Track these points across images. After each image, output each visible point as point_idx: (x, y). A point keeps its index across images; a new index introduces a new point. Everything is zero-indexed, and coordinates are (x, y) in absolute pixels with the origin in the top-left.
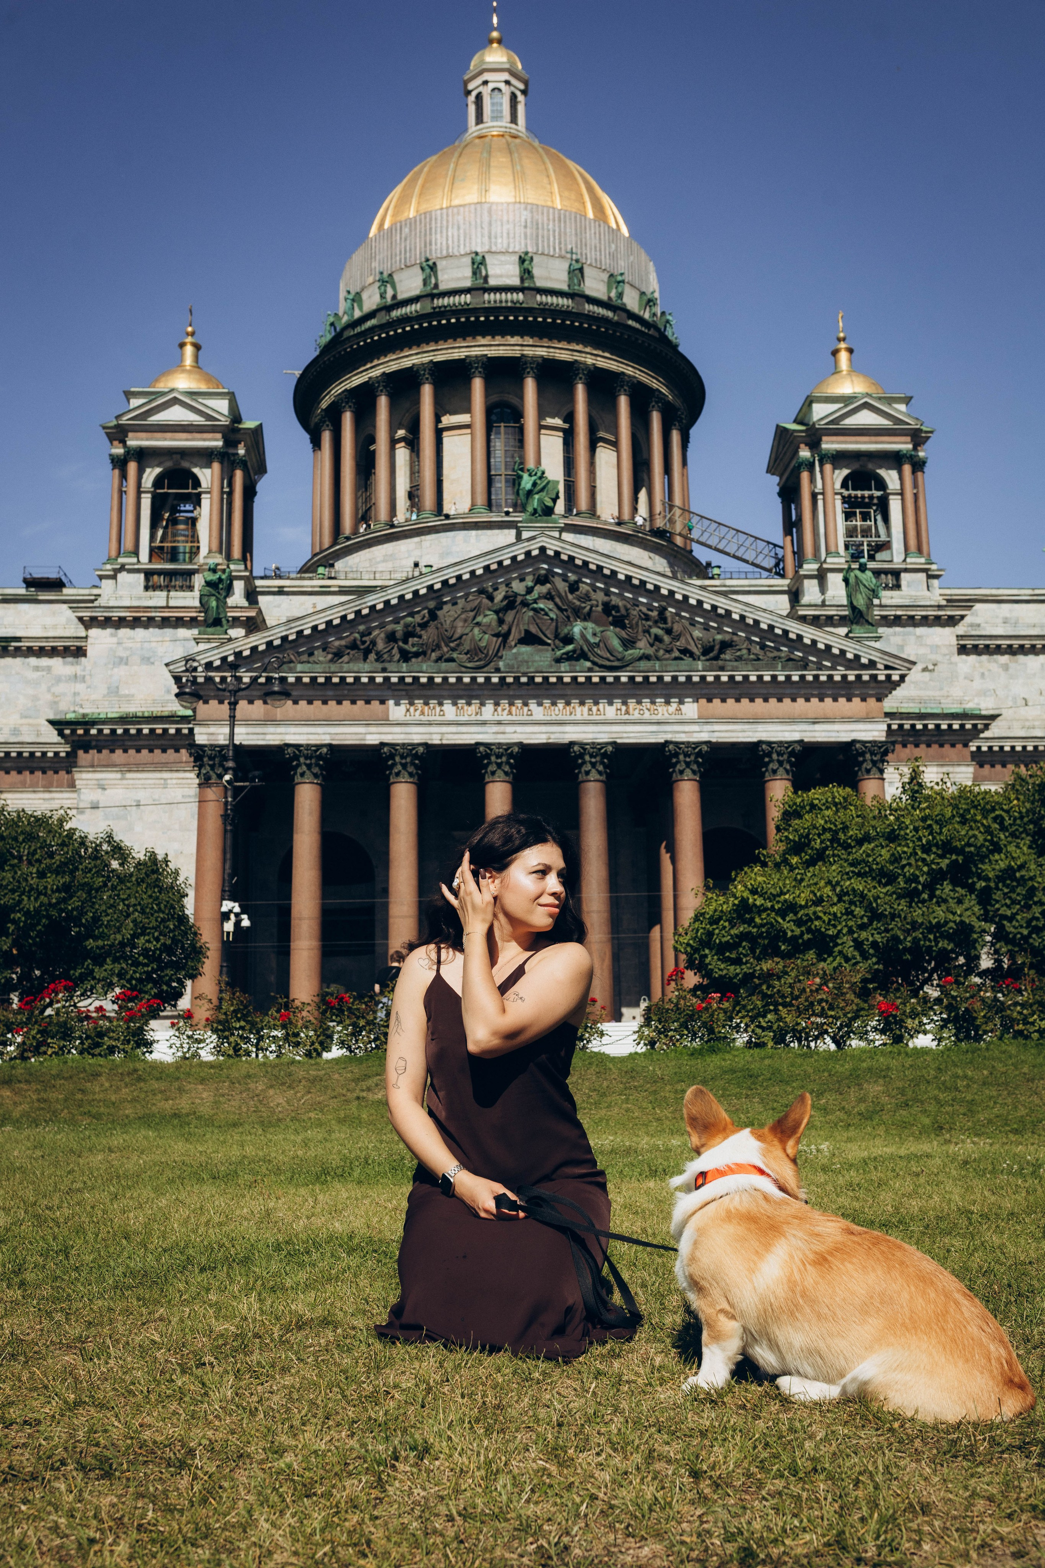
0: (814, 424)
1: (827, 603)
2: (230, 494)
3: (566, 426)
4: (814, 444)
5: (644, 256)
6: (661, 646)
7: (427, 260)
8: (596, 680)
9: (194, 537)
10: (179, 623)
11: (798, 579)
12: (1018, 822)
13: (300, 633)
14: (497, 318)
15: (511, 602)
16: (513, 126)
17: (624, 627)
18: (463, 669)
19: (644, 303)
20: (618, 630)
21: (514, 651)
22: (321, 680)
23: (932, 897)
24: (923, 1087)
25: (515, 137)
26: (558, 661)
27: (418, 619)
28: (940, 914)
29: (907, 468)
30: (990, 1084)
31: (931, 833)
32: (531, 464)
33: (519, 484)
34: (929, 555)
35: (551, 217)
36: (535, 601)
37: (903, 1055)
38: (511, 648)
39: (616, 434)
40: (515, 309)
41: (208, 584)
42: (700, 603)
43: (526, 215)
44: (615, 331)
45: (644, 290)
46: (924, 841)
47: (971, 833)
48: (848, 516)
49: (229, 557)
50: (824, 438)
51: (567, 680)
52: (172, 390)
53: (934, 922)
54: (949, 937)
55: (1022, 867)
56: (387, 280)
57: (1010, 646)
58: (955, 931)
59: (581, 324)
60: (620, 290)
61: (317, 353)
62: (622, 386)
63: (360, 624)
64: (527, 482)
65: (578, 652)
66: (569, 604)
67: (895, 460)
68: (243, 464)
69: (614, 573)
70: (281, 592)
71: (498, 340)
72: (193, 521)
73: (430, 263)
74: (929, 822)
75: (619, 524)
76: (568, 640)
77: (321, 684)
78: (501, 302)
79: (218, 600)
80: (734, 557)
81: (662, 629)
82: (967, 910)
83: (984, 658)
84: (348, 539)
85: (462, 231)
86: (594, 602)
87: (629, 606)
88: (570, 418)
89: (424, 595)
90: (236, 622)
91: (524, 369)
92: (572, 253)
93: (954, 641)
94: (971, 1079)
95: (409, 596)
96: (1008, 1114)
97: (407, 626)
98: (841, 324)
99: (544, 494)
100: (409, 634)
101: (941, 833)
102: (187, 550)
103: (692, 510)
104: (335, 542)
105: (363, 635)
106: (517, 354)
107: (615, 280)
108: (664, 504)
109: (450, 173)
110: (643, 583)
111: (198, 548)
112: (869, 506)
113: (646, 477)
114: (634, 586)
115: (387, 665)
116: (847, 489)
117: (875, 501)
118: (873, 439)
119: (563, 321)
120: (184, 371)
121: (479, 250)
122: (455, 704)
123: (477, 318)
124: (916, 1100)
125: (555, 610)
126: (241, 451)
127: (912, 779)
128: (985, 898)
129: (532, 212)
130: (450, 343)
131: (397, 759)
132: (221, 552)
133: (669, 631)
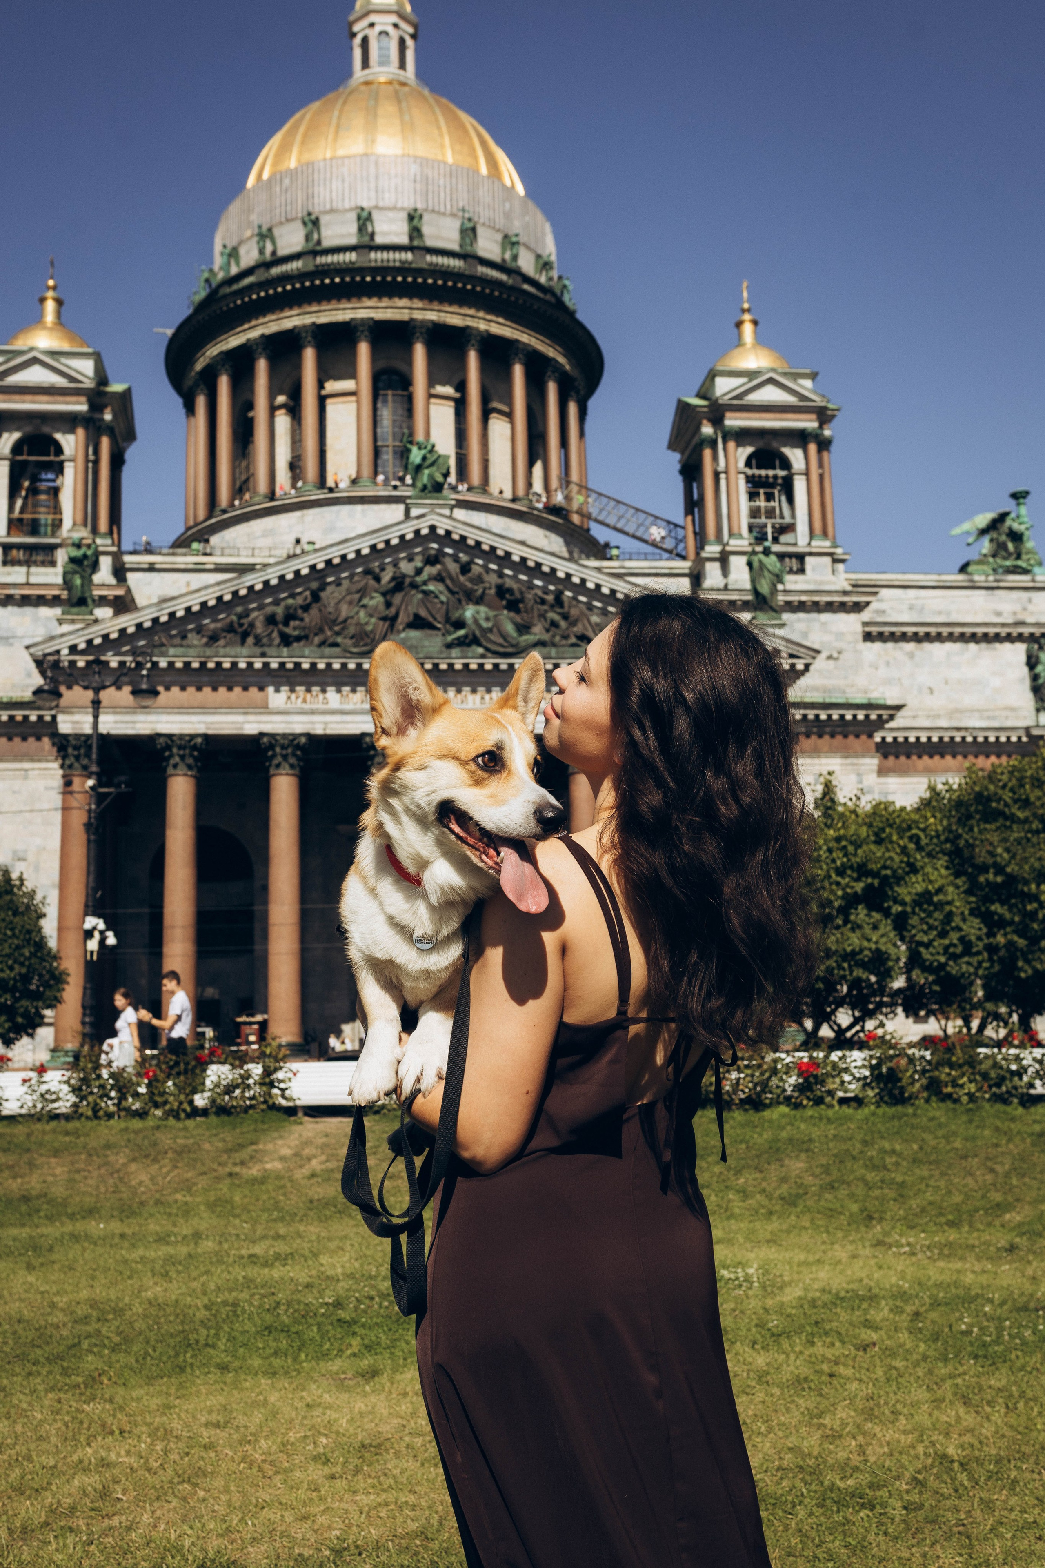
0: (717, 399)
1: (730, 587)
2: (96, 462)
3: (458, 395)
4: (717, 421)
5: (540, 216)
6: (558, 631)
7: (309, 214)
8: (488, 667)
9: (57, 509)
10: (40, 601)
11: (700, 561)
12: (935, 841)
13: (172, 615)
14: (384, 278)
15: (399, 584)
16: (401, 72)
17: (518, 611)
18: (348, 655)
19: (540, 265)
20: (512, 614)
21: (403, 635)
22: (195, 665)
23: (846, 921)
24: (849, 1165)
25: (403, 84)
26: (449, 646)
27: (299, 600)
28: (854, 941)
29: (812, 448)
30: (920, 1161)
31: (846, 855)
32: (420, 437)
33: (408, 458)
34: (834, 538)
35: (442, 171)
36: (425, 583)
37: (825, 1121)
38: (399, 632)
39: (510, 402)
40: (404, 269)
41: (72, 560)
42: (598, 586)
43: (414, 169)
44: (509, 296)
45: (540, 252)
46: (839, 863)
47: (887, 855)
48: (752, 496)
49: (95, 531)
50: (728, 415)
51: (458, 667)
52: (32, 349)
53: (849, 949)
54: (863, 965)
55: (939, 890)
56: (265, 235)
57: (916, 634)
58: (870, 960)
59: (474, 287)
60: (515, 251)
61: (190, 311)
62: (516, 354)
63: (237, 605)
64: (416, 456)
65: (471, 637)
66: (461, 586)
67: (801, 438)
68: (110, 430)
69: (508, 554)
70: (151, 568)
71: (385, 302)
72: (55, 492)
73: (313, 217)
74: (844, 843)
75: (514, 500)
76: (459, 624)
77: (195, 670)
78: (388, 261)
79: (82, 577)
80: (634, 537)
81: (559, 614)
82: (882, 936)
83: (890, 645)
84: (224, 512)
85: (346, 185)
86: (487, 585)
87: (524, 589)
88: (461, 387)
89: (306, 576)
90: (102, 601)
91: (413, 334)
92: (464, 210)
93: (859, 629)
94: (900, 1155)
95: (290, 576)
96: (942, 1200)
97: (288, 608)
98: (745, 294)
99: (434, 469)
100: (289, 617)
101: (855, 855)
102: (49, 522)
103: (590, 486)
104: (210, 515)
105: (240, 617)
106: (406, 317)
107: (509, 242)
108: (560, 479)
109: (334, 120)
110: (539, 565)
111: (61, 520)
112: (773, 486)
113: (541, 451)
114: (529, 568)
115: (266, 650)
116: (751, 468)
117: (780, 481)
118: (778, 415)
119: (455, 283)
120: (45, 328)
121: (365, 204)
122: (339, 691)
123: (363, 278)
124: (843, 1182)
125: (446, 592)
126: (108, 417)
127: (825, 794)
128: (901, 924)
129: (421, 165)
130: (334, 304)
131: (278, 750)
132: (85, 525)
133: (565, 617)
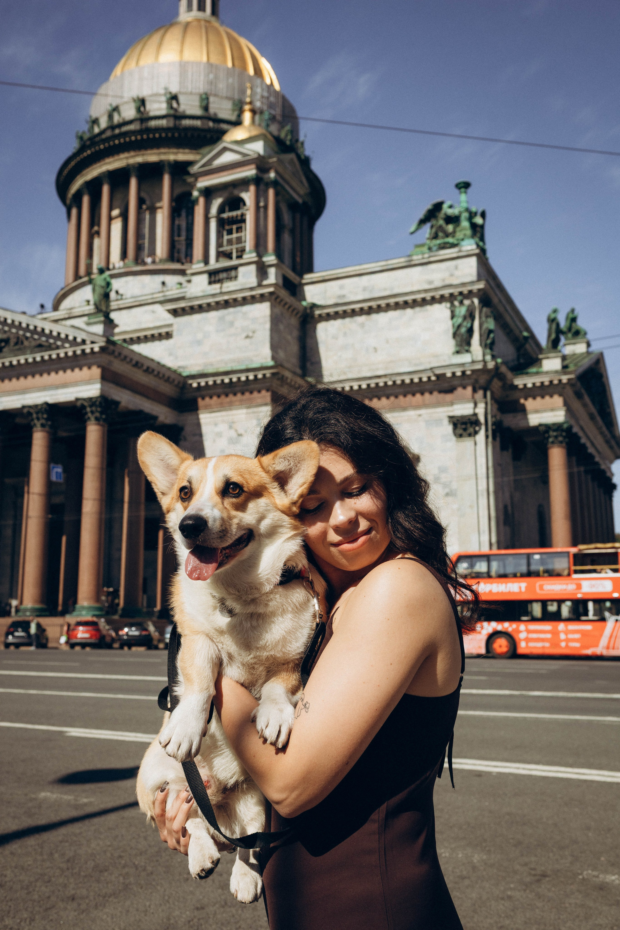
29: (253, 189)
50: (199, 179)
57: (362, 309)
67: (248, 183)
83: (348, 320)
93: (269, 313)
112: (241, 221)
116: (224, 212)
117: (242, 217)
118: (230, 172)
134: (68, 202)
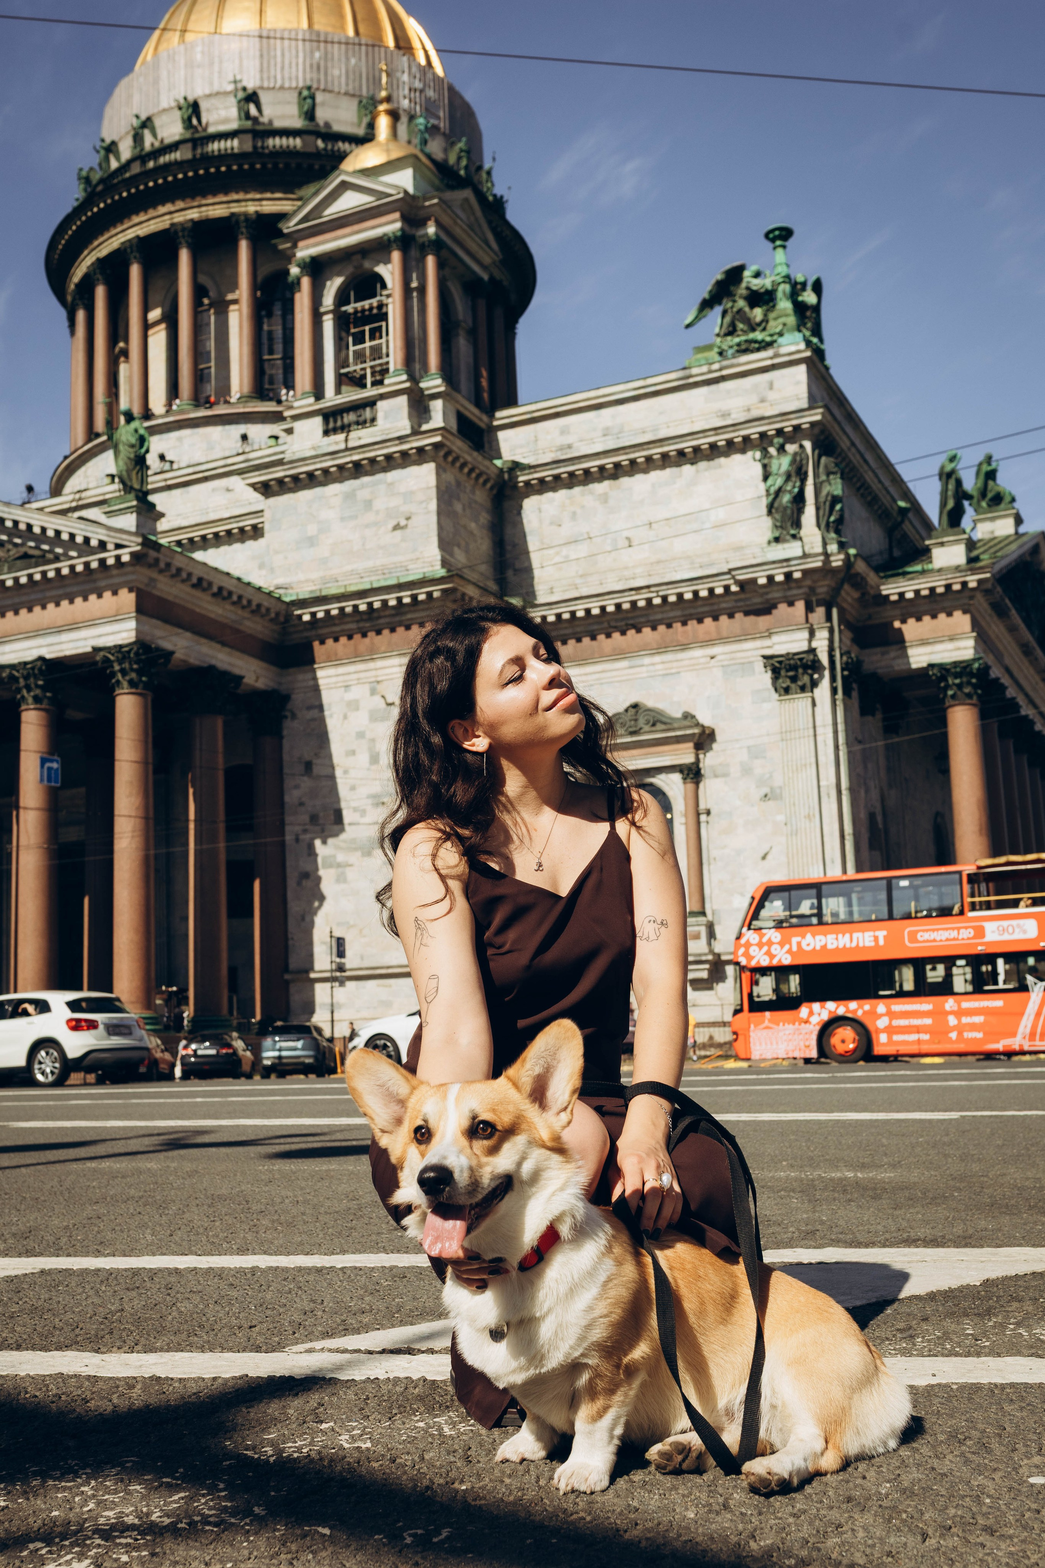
29: (396, 256)
48: (356, 337)
50: (300, 244)
57: (602, 468)
93: (433, 482)
116: (347, 303)
118: (356, 227)
134: (69, 298)
